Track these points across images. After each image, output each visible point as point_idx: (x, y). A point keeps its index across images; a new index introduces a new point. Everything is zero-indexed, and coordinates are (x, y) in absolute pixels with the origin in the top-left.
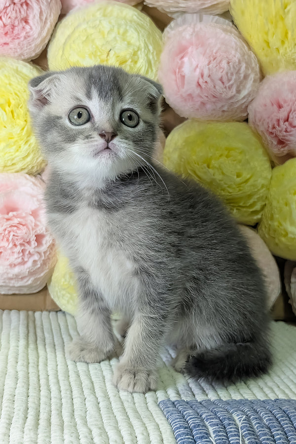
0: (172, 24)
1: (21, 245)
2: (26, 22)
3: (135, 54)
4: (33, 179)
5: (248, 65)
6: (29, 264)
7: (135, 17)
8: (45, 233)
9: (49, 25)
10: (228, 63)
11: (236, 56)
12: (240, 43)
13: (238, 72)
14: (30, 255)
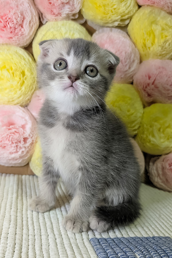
0: (97, 32)
1: (16, 143)
2: (22, 27)
4: (23, 109)
5: (135, 54)
6: (20, 153)
7: (78, 27)
8: (28, 137)
9: (34, 29)
10: (125, 53)
11: (129, 50)
12: (131, 44)
13: (130, 58)
14: (21, 148)
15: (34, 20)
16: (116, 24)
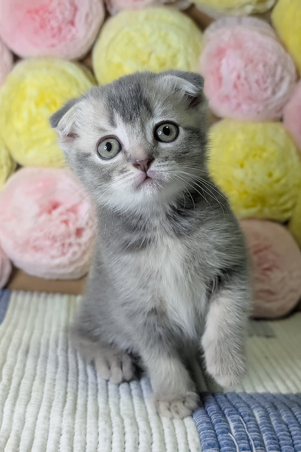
0: (212, 26)
2: (73, 25)
3: (174, 56)
5: (284, 67)
6: (69, 255)
7: (176, 21)
8: (86, 227)
9: (94, 27)
10: (265, 65)
11: (272, 59)
12: (277, 45)
13: (274, 75)
14: (70, 246)
15: (95, 11)
16: (249, 9)
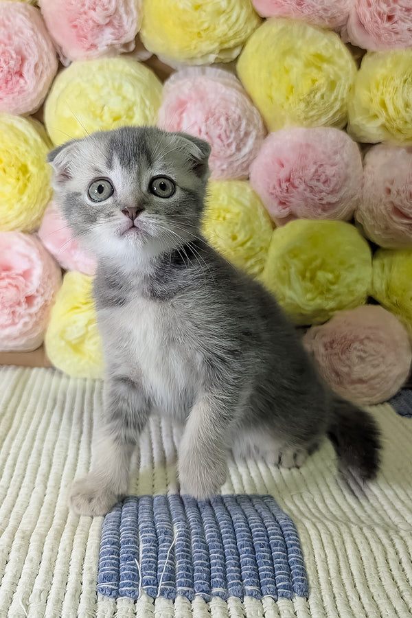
0: (172, 77)
1: (11, 306)
2: (21, 75)
3: (130, 109)
4: (27, 238)
5: (250, 121)
6: (20, 326)
7: (133, 71)
8: (36, 294)
9: (46, 78)
10: (227, 120)
11: (235, 112)
13: (238, 129)
14: (21, 317)
15: (45, 61)
16: (212, 58)
